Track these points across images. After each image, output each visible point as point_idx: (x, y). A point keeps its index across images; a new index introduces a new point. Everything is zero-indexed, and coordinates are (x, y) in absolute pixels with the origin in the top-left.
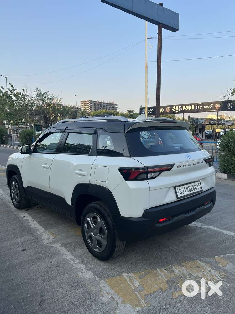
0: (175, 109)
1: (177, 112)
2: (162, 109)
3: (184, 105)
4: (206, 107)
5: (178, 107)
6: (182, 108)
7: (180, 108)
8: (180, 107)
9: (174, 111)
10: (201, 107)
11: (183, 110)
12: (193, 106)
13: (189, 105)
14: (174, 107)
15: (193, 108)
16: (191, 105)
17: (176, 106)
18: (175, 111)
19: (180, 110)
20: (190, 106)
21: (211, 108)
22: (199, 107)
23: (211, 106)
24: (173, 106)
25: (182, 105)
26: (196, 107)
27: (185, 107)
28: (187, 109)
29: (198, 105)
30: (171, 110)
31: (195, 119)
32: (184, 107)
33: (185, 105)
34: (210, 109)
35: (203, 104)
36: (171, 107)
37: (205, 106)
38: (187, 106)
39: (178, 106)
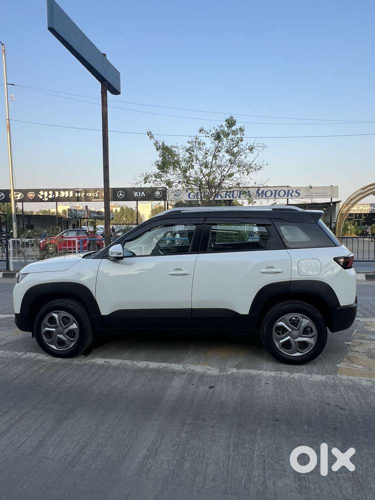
0: (43, 196)
1: (47, 199)
2: (21, 194)
3: (57, 190)
4: (90, 195)
5: (48, 193)
6: (54, 194)
7: (52, 195)
8: (51, 192)
9: (41, 197)
10: (83, 194)
11: (56, 197)
12: (71, 193)
13: (64, 190)
14: (41, 193)
15: (71, 195)
16: (69, 190)
17: (44, 190)
18: (43, 198)
19: (50, 197)
20: (67, 193)
21: (96, 196)
22: (79, 194)
23: (96, 193)
24: (40, 190)
25: (54, 191)
26: (76, 194)
27: (59, 193)
28: (63, 195)
29: (78, 192)
30: (36, 196)
31: (73, 211)
32: (57, 193)
33: (59, 190)
34: (95, 198)
35: (86, 191)
36: (37, 191)
37: (88, 194)
38: (61, 192)
39: (48, 190)
